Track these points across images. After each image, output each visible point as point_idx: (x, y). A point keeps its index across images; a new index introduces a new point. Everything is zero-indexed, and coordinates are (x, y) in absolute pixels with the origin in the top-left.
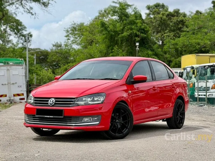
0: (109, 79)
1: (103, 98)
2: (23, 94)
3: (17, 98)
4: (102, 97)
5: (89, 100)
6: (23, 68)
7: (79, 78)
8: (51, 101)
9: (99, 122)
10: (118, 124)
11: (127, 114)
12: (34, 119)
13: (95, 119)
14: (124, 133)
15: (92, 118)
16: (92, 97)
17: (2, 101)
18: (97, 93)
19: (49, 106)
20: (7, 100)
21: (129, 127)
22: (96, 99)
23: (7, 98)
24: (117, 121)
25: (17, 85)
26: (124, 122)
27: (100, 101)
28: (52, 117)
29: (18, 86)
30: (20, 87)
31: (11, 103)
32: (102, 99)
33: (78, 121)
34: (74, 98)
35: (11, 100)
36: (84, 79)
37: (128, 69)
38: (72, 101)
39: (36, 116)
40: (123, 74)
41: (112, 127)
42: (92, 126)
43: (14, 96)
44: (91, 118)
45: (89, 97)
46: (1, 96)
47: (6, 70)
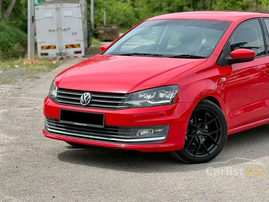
0: (188, 55)
1: (174, 95)
2: (79, 45)
3: (71, 51)
4: (173, 93)
5: (148, 98)
6: (79, 6)
7: (137, 53)
8: (85, 97)
9: (165, 137)
10: (200, 137)
11: (217, 120)
12: (57, 126)
13: (160, 130)
14: (210, 153)
15: (154, 130)
16: (155, 93)
17: (49, 54)
18: (163, 86)
19: (81, 105)
20: (57, 54)
21: (218, 143)
22: (161, 95)
23: (57, 51)
24: (198, 132)
25: (69, 32)
26: (211, 135)
27: (169, 99)
28: (86, 125)
29: (73, 34)
30: (74, 34)
31: (62, 59)
32: (171, 96)
33: (129, 135)
34: (123, 95)
35: (63, 54)
36: (145, 55)
37: (222, 37)
38: (120, 100)
39: (60, 121)
40: (214, 47)
41: (190, 142)
42: (154, 144)
43: (67, 47)
44: (151, 129)
45: (149, 93)
46: (48, 48)
47: (55, 10)
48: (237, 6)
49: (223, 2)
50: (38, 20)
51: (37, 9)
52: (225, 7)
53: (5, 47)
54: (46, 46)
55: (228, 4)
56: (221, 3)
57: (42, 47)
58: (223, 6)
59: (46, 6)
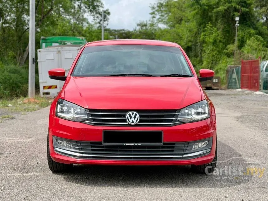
6: (78, 49)
8: (133, 116)
17: (51, 94)
23: (58, 90)
33: (186, 150)
46: (50, 87)
47: (56, 52)
48: (223, 54)
49: (211, 51)
50: (41, 62)
51: (39, 51)
52: (213, 55)
53: (14, 87)
54: (48, 86)
55: (215, 52)
56: (209, 52)
57: (44, 87)
58: (211, 54)
59: (49, 49)
